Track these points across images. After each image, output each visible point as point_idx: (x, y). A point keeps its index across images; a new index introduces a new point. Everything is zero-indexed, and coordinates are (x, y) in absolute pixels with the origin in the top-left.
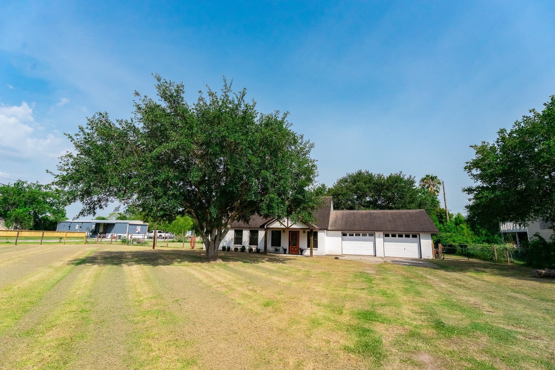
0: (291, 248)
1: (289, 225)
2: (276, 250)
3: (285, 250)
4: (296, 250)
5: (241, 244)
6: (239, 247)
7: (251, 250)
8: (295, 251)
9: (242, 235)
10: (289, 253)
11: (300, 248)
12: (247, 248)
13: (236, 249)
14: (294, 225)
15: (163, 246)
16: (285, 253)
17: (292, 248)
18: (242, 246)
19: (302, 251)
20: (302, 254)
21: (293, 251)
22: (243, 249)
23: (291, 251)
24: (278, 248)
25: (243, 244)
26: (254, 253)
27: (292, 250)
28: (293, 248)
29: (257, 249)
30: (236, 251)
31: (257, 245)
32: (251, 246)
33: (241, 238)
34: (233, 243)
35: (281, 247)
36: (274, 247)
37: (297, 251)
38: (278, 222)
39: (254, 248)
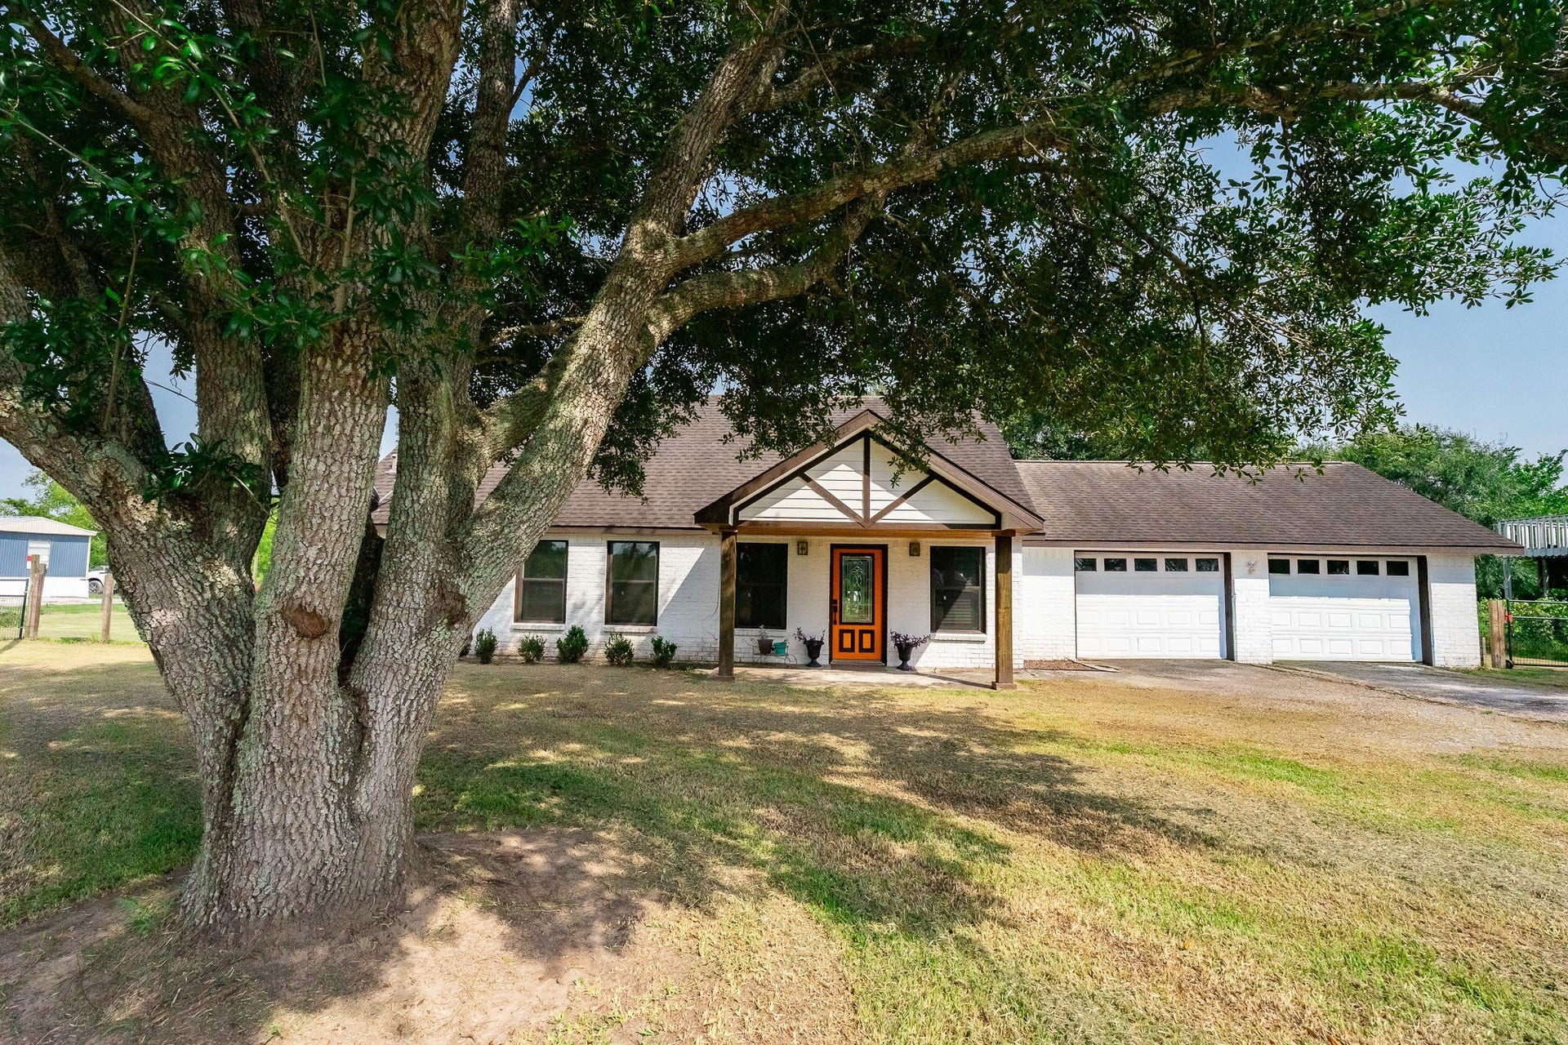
0: (842, 632)
1: (876, 507)
2: (766, 648)
3: (813, 648)
4: (867, 644)
5: (560, 618)
6: (551, 635)
7: (619, 654)
8: (862, 650)
9: (562, 571)
10: (834, 666)
11: (897, 636)
12: (598, 639)
13: (532, 651)
14: (904, 505)
15: (78, 640)
16: (813, 664)
17: (847, 637)
18: (566, 627)
19: (905, 649)
20: (903, 668)
21: (852, 649)
22: (574, 649)
23: (842, 649)
24: (774, 636)
25: (571, 620)
26: (646, 665)
27: (847, 644)
28: (852, 632)
29: (657, 645)
30: (529, 661)
31: (653, 621)
32: (618, 628)
33: (560, 589)
34: (511, 612)
35: (791, 628)
36: (755, 632)
37: (872, 650)
38: (806, 492)
39: (637, 638)
